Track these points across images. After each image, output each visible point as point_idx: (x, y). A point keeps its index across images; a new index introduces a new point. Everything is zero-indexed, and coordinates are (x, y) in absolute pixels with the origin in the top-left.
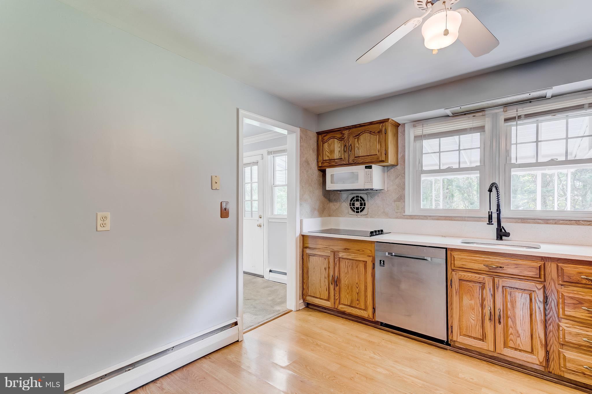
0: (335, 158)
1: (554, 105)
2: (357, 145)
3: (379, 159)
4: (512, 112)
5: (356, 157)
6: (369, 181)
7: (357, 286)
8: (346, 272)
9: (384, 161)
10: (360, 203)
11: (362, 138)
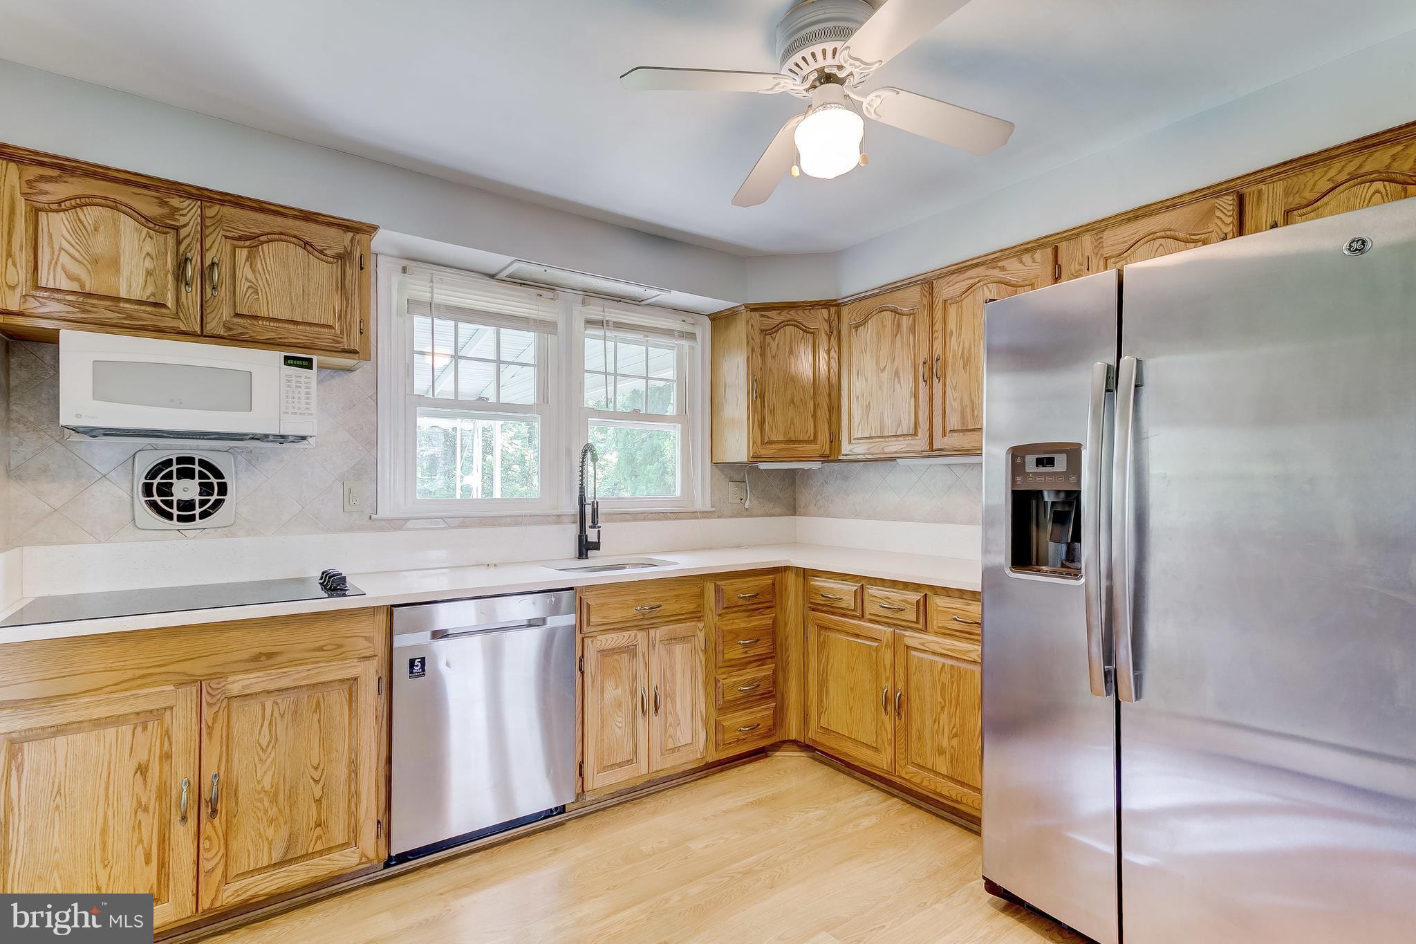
0: (123, 295)
1: (648, 319)
2: (248, 272)
3: (339, 343)
4: (596, 310)
5: (237, 315)
6: (299, 408)
7: (316, 775)
8: (264, 741)
9: (355, 352)
10: (200, 484)
11: (271, 252)
